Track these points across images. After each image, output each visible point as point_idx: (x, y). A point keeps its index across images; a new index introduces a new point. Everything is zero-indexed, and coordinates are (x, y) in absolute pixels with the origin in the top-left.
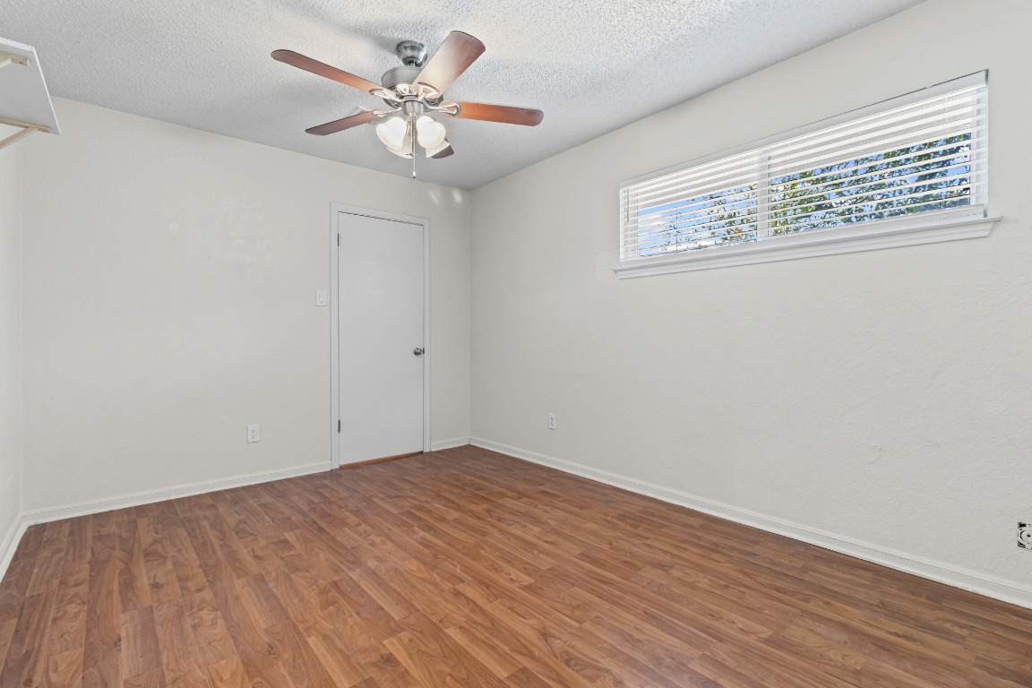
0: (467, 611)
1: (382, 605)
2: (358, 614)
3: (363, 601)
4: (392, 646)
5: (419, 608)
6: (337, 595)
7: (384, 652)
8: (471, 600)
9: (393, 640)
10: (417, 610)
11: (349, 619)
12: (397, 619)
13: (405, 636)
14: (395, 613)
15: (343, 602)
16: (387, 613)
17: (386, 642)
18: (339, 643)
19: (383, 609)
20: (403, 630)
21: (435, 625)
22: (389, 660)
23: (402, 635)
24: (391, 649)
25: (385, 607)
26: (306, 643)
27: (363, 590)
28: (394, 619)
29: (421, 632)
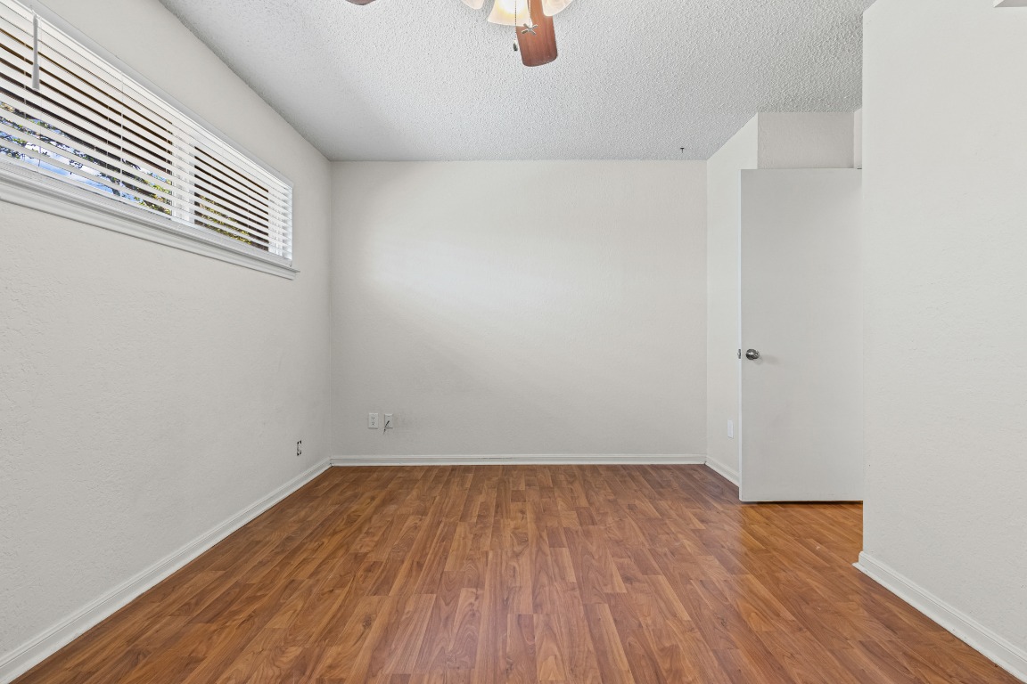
0: (547, 589)
1: (613, 625)
2: (640, 626)
3: (631, 639)
4: (620, 587)
5: (582, 607)
6: (659, 660)
7: (629, 585)
8: (533, 595)
9: (618, 590)
10: (585, 606)
11: (650, 622)
12: (607, 606)
13: (608, 590)
14: (605, 612)
15: (654, 647)
16: (613, 613)
17: (625, 591)
18: (662, 605)
19: (615, 621)
20: (607, 594)
21: (580, 588)
22: (627, 579)
23: (609, 592)
24: (623, 585)
25: (612, 621)
26: (691, 615)
27: (627, 654)
28: (610, 606)
29: (594, 587)
